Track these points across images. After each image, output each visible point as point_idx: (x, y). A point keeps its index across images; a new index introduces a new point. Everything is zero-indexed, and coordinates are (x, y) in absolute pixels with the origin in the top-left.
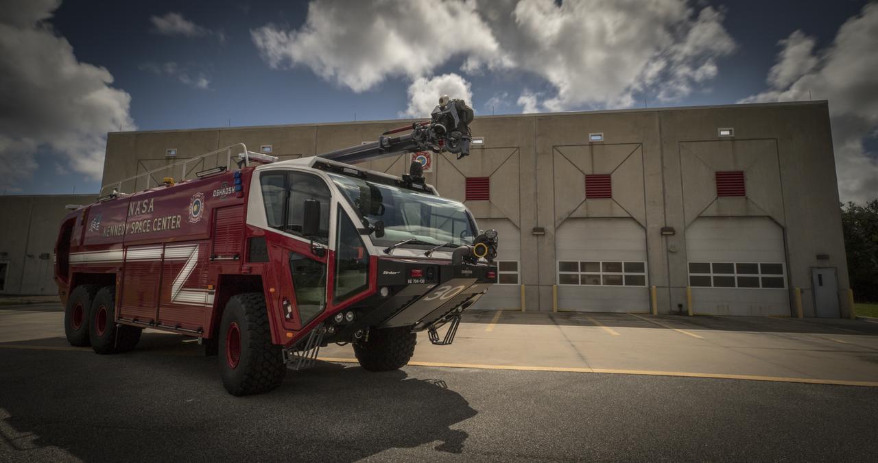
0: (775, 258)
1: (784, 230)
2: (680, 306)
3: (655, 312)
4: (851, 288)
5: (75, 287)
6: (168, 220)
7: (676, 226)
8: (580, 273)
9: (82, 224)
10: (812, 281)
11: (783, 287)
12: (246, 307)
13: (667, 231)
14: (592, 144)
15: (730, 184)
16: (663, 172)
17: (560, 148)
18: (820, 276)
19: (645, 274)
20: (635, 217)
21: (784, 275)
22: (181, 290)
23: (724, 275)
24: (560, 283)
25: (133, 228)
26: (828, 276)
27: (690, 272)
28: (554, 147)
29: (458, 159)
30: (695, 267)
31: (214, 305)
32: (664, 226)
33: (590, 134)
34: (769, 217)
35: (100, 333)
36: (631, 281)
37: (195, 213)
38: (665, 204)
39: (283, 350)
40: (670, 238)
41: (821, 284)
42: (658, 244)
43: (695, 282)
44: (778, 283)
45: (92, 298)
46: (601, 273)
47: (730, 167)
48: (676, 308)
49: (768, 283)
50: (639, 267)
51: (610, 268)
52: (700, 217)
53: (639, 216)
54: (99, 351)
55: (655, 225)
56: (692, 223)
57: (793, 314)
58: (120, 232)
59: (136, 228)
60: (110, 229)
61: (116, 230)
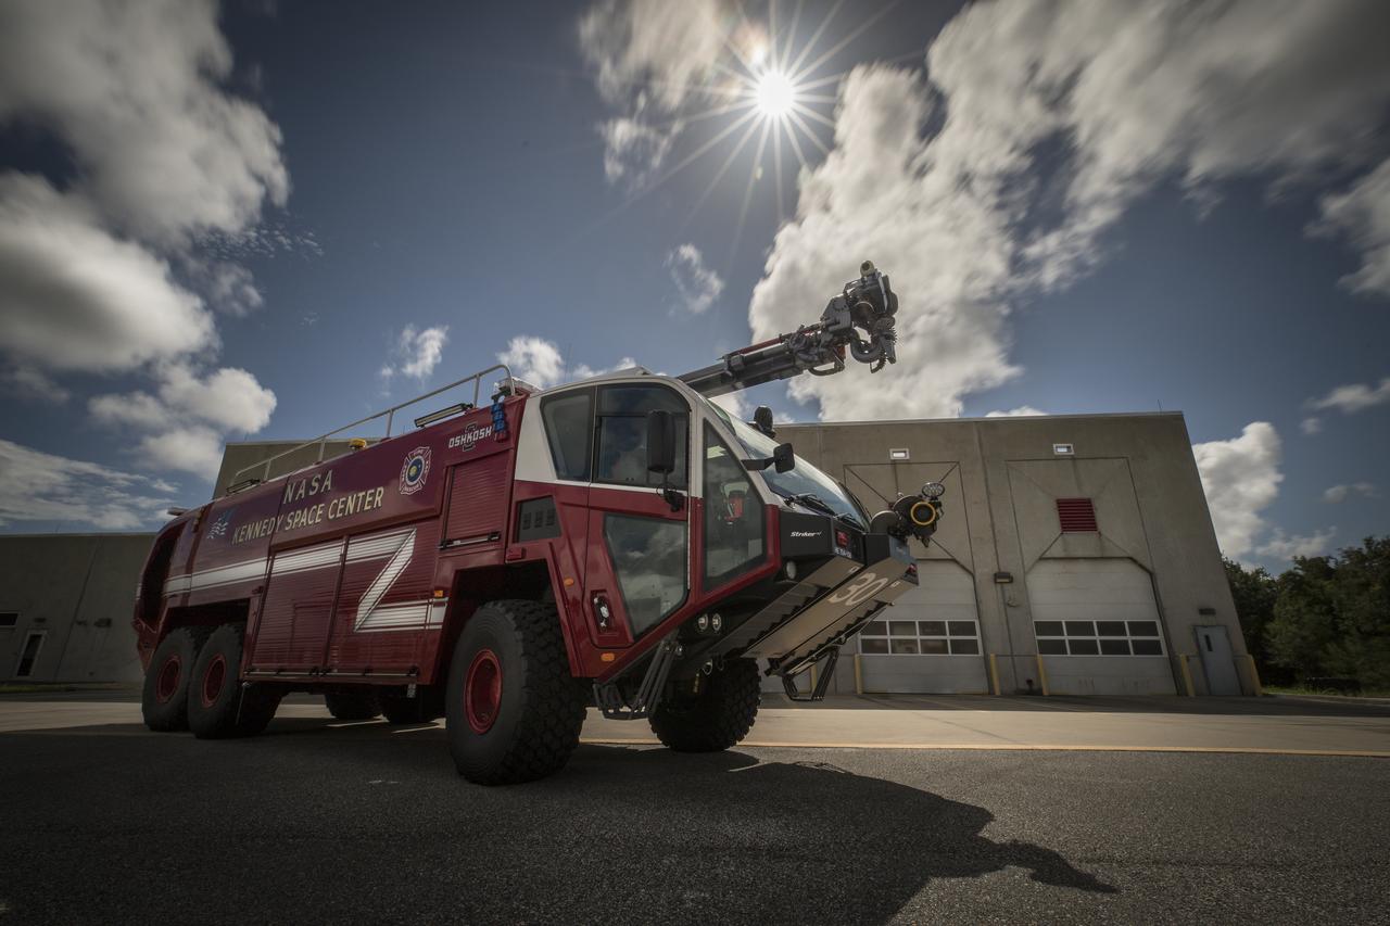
0: (1146, 614)
1: (1151, 574)
2: (1030, 682)
3: (998, 693)
4: (1249, 653)
5: (170, 631)
6: (358, 498)
7: (1011, 568)
8: (889, 637)
9: (196, 531)
10: (1198, 646)
11: (1161, 653)
12: (515, 618)
13: (1002, 577)
14: (895, 463)
15: (1076, 515)
16: (988, 498)
17: (852, 468)
18: (1207, 637)
19: (978, 637)
20: (958, 559)
21: (1160, 637)
22: (376, 608)
23: (1082, 637)
24: (863, 652)
25: (290, 521)
26: (1218, 637)
27: (1038, 634)
28: (845, 466)
29: (873, 371)
30: (1043, 627)
31: (443, 624)
32: (996, 570)
33: (891, 450)
34: (1131, 558)
35: (209, 703)
36: (958, 647)
37: (412, 479)
38: (995, 542)
39: (594, 686)
40: (1007, 587)
41: (1210, 649)
42: (991, 594)
43: (1046, 648)
44: (1153, 648)
45: (198, 648)
46: (918, 637)
47: (1073, 493)
48: (1024, 686)
49: (1141, 648)
50: (968, 628)
51: (927, 630)
52: (1042, 559)
53: (963, 558)
54: (206, 734)
55: (986, 570)
56: (1033, 566)
57: (1181, 691)
58: (265, 531)
59: (296, 521)
60: (246, 530)
61: (257, 529)
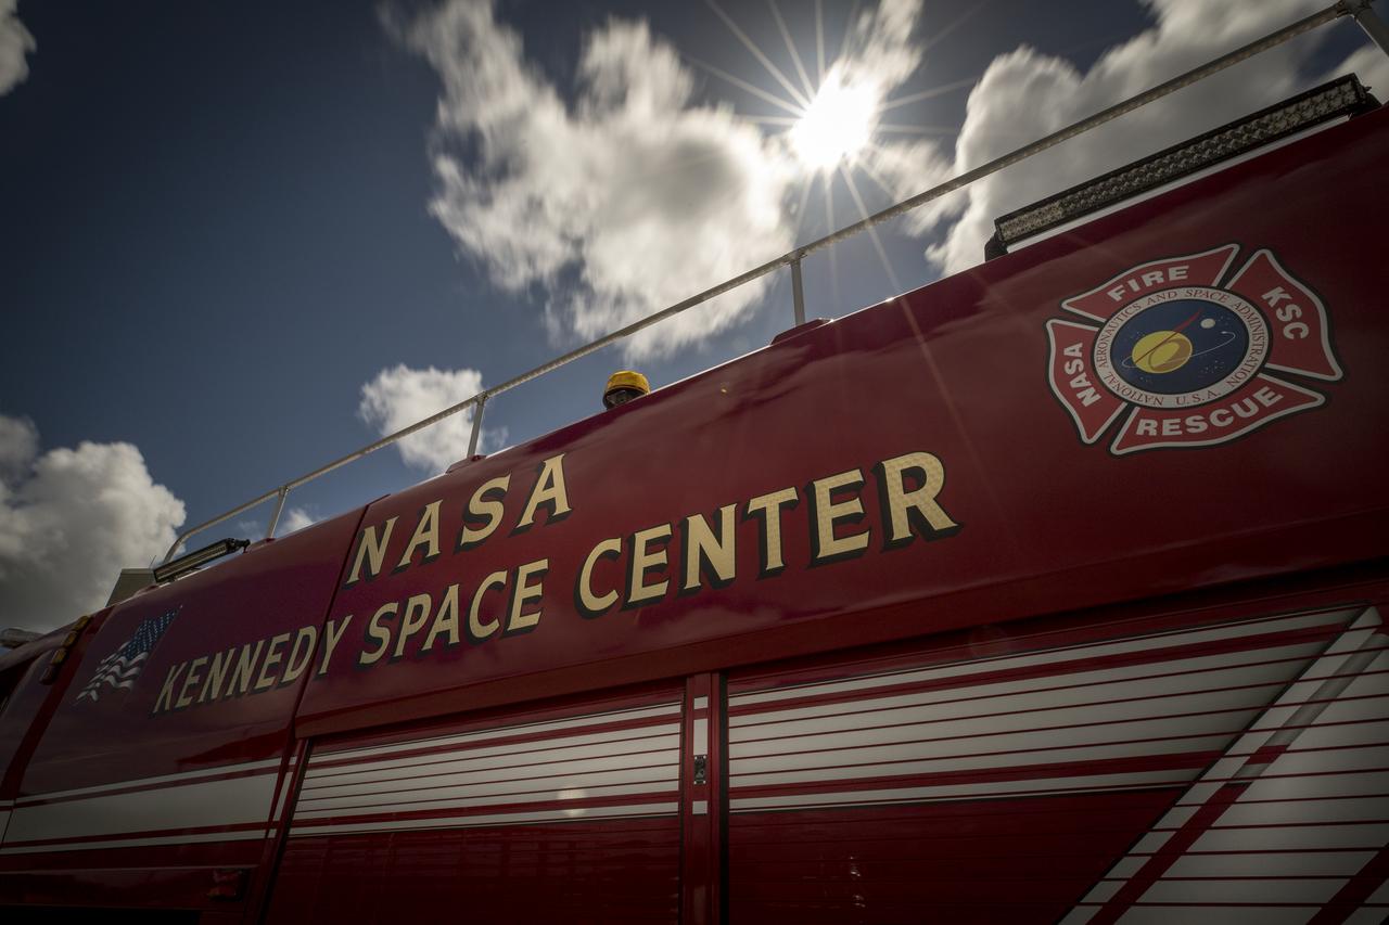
25: (381, 633)
58: (276, 670)
59: (408, 629)
60: (203, 672)
61: (245, 667)
